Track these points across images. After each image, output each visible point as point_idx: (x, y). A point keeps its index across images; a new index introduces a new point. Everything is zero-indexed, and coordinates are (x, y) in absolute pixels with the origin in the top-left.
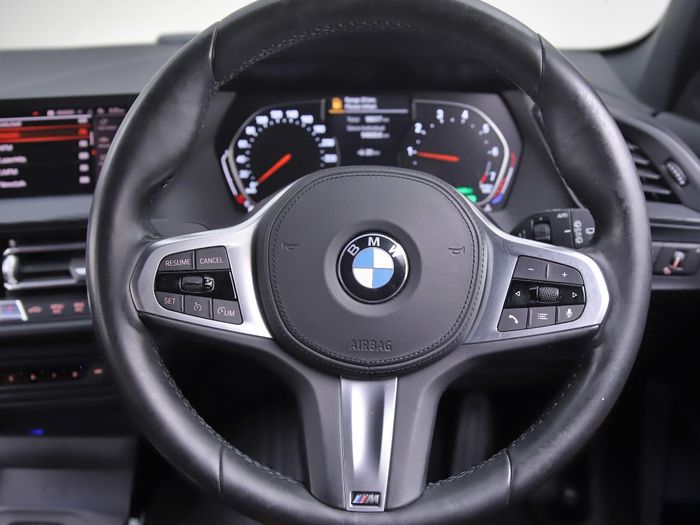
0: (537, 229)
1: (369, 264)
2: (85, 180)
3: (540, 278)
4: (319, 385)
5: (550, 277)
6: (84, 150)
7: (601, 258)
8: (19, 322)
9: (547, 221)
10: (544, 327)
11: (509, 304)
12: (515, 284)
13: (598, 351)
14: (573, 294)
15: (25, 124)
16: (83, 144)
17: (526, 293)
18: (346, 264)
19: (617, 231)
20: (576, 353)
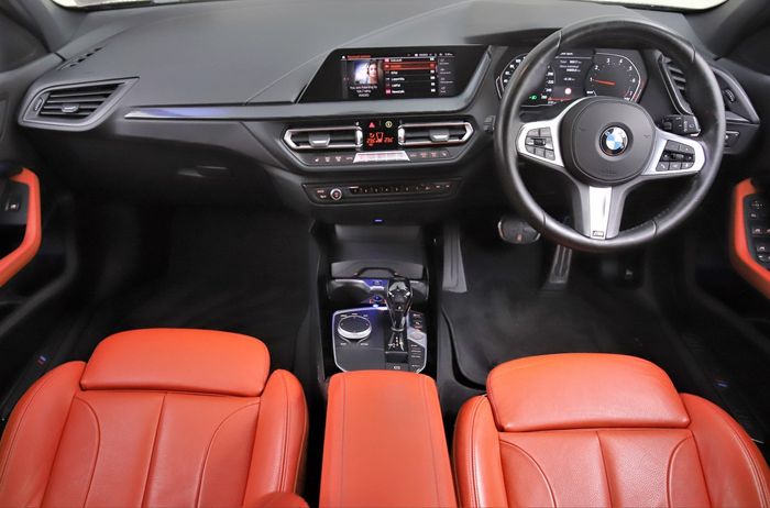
0: (666, 124)
1: (613, 139)
2: (433, 90)
3: (676, 150)
4: (581, 188)
5: (681, 150)
6: (433, 75)
7: (703, 144)
8: (406, 161)
9: (670, 121)
10: (676, 170)
11: (661, 160)
12: (665, 152)
13: (695, 182)
14: (689, 157)
15: (404, 60)
16: (432, 72)
17: (670, 155)
18: (604, 139)
19: (711, 132)
20: (684, 184)
